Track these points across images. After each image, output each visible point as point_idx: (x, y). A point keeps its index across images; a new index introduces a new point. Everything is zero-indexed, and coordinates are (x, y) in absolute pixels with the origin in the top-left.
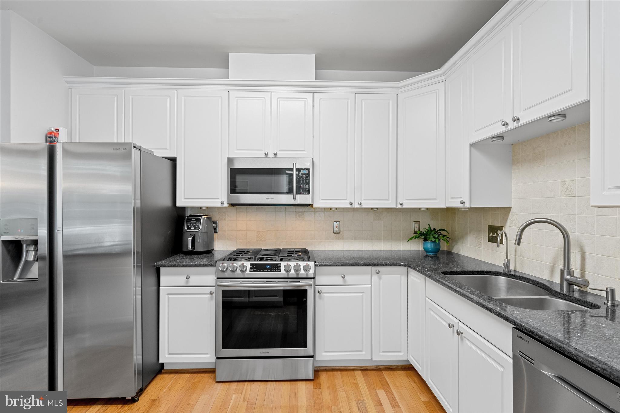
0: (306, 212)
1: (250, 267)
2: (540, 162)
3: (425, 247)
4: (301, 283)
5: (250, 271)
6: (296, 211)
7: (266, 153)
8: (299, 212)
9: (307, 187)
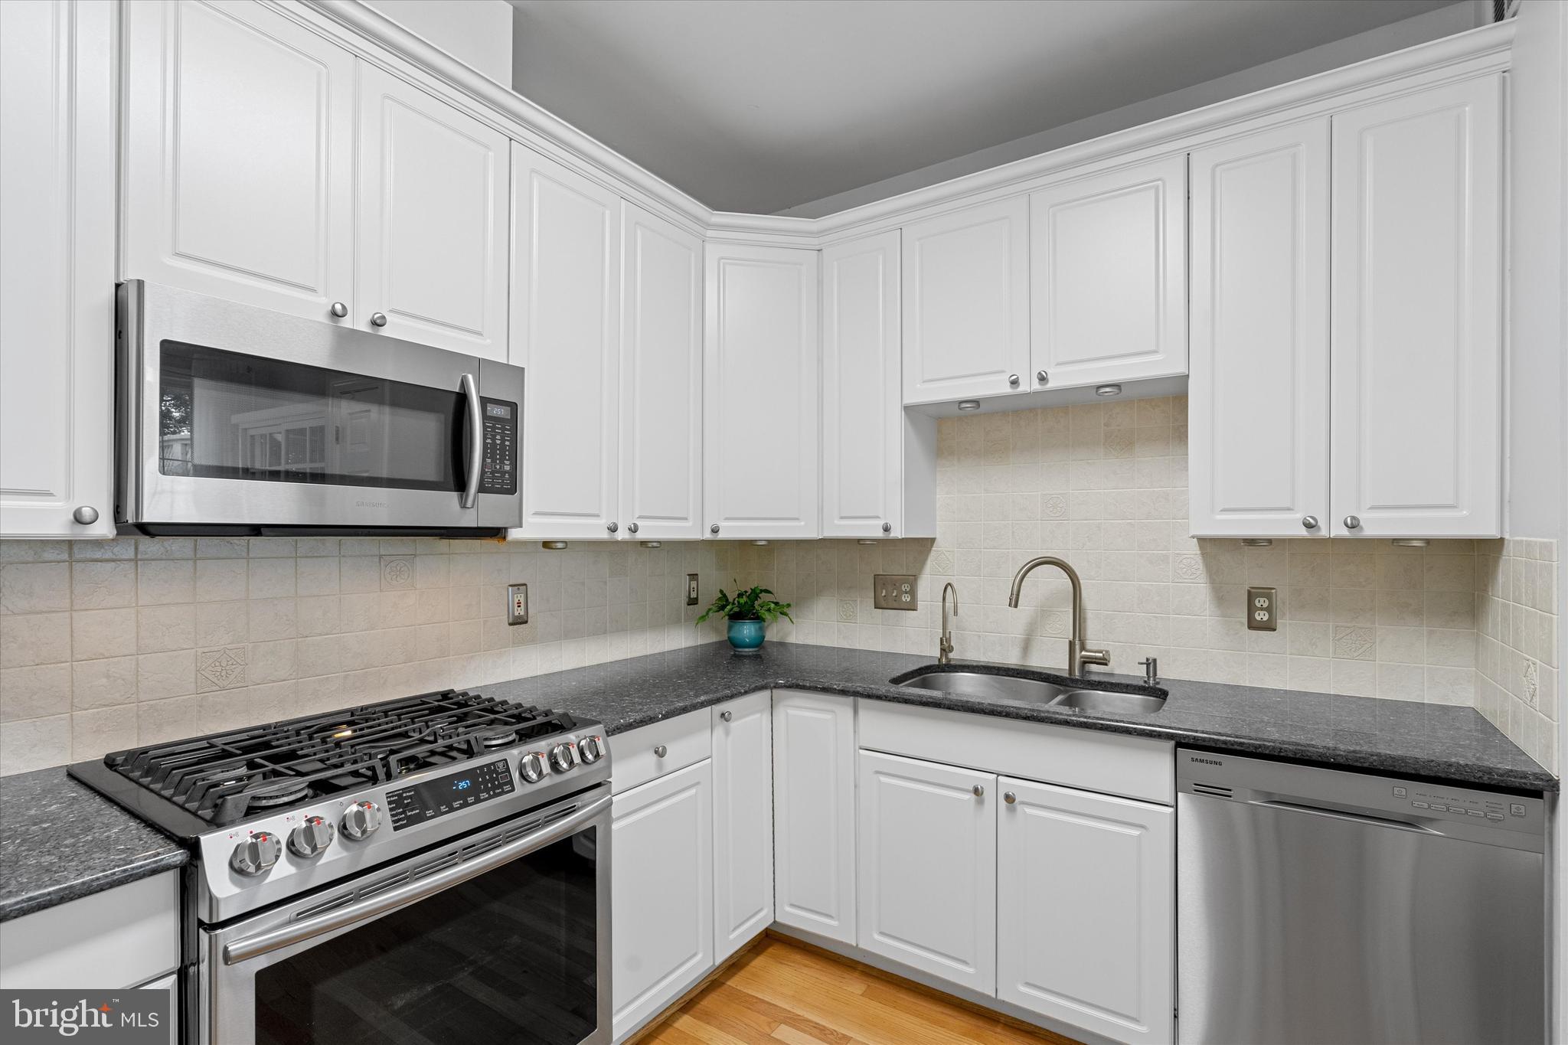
0: (418, 558)
1: (391, 810)
2: (1001, 457)
3: (730, 635)
4: (579, 809)
5: (396, 829)
6: (381, 556)
7: (338, 307)
8: (393, 558)
9: (507, 468)
